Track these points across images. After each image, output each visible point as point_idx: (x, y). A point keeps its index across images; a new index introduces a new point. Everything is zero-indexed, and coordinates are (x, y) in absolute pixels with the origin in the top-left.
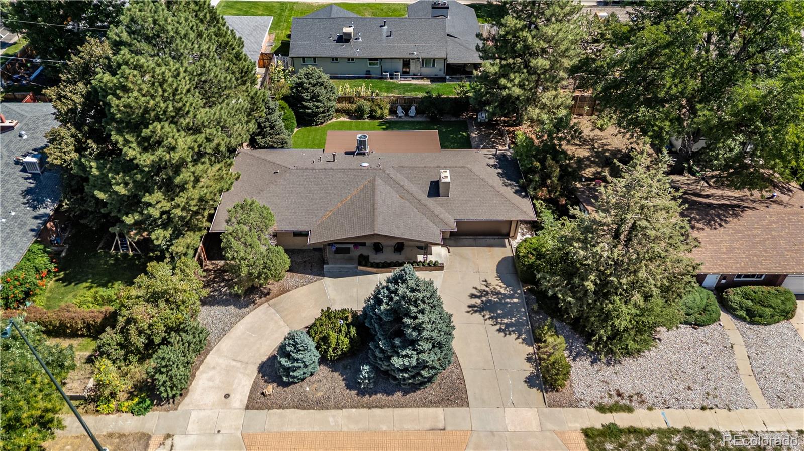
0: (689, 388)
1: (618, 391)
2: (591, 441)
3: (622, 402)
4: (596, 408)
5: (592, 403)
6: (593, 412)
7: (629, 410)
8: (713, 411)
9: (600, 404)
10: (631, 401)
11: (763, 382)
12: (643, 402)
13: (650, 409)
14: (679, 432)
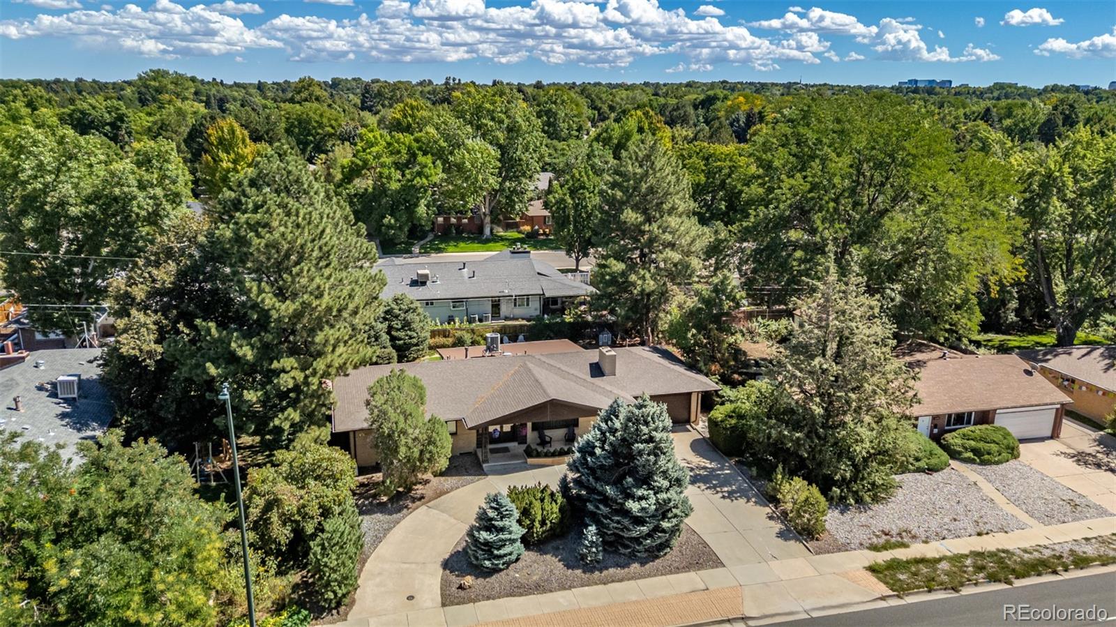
0: (955, 520)
1: (883, 531)
2: (881, 575)
3: (893, 540)
4: (868, 548)
5: (861, 544)
6: (867, 552)
7: (905, 546)
8: (990, 535)
9: (871, 544)
10: (902, 538)
11: (1024, 507)
12: (914, 537)
13: (926, 542)
14: (967, 556)
